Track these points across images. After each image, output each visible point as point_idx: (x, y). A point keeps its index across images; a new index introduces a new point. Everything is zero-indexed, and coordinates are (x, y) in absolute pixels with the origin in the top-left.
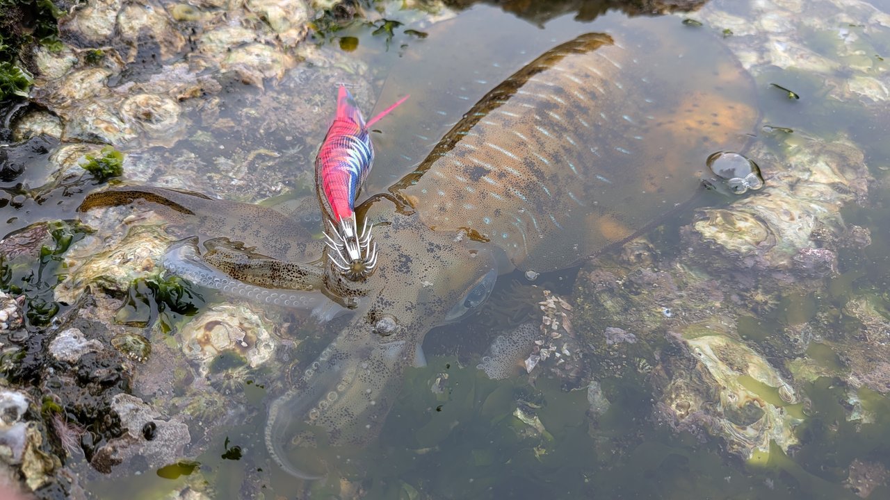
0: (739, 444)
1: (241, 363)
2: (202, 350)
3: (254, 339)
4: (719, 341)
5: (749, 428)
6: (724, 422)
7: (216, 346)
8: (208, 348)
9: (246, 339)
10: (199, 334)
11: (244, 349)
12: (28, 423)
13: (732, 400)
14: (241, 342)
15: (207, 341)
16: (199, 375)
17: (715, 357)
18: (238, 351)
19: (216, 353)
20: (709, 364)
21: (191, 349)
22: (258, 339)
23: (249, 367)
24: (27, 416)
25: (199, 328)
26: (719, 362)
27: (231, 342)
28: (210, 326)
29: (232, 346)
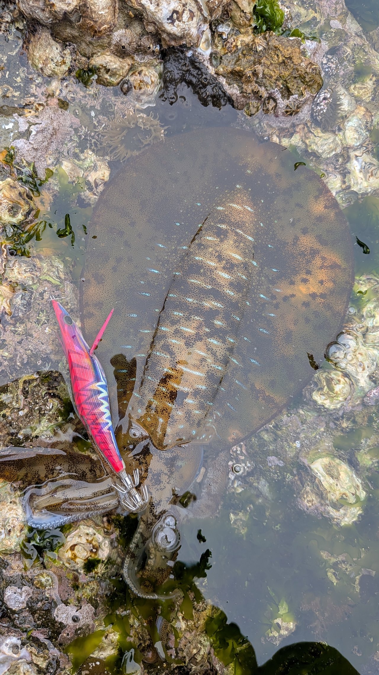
0: (337, 519)
1: (98, 561)
2: (75, 562)
3: (98, 545)
4: (326, 460)
5: (341, 510)
6: (330, 509)
7: (81, 557)
8: (77, 560)
9: (94, 547)
10: (69, 554)
11: (96, 553)
12: (25, 647)
13: (333, 497)
14: (92, 550)
15: (75, 557)
16: (80, 574)
17: (324, 473)
18: (93, 555)
19: (83, 561)
20: (322, 479)
21: (70, 564)
22: (99, 543)
23: (103, 562)
24: (23, 644)
25: (67, 551)
26: (327, 476)
27: (87, 552)
28: (72, 548)
29: (89, 554)
